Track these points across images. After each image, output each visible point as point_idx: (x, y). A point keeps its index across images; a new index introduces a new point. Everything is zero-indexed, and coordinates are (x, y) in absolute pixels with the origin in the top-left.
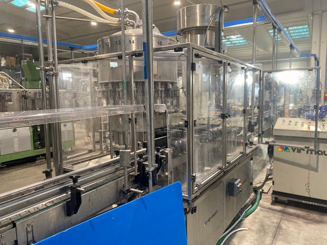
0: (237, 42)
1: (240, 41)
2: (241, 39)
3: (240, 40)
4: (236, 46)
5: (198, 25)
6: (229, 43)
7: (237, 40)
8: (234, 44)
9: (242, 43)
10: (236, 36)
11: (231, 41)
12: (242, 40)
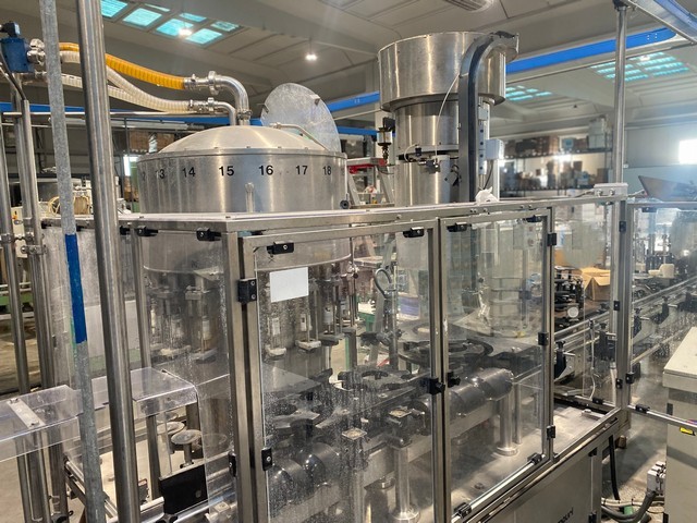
0: (658, 67)
1: (667, 66)
2: (668, 59)
3: (667, 62)
4: (657, 76)
5: (430, 91)
6: (638, 71)
7: (658, 64)
8: (649, 72)
9: (671, 69)
10: (649, 57)
11: (641, 68)
12: (672, 62)
